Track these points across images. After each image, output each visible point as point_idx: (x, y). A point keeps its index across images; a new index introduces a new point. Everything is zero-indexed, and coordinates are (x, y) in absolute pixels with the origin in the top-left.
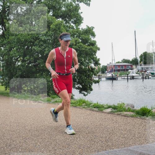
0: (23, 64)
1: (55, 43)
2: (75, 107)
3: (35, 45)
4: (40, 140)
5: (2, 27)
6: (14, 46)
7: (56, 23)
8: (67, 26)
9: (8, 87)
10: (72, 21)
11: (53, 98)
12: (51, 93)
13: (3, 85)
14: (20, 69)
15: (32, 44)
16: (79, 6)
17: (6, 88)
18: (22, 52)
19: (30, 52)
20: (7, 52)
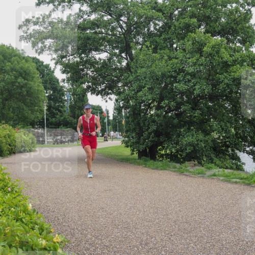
0: (159, 112)
1: (211, 78)
2: (249, 184)
3: (178, 81)
4: (194, 239)
5: (126, 55)
6: (145, 84)
7: (213, 43)
8: (230, 48)
9: (135, 150)
10: (238, 39)
11: (209, 168)
12: (205, 159)
13: (127, 147)
14: (154, 121)
15: (172, 79)
16: (251, 13)
17: (133, 151)
18: (157, 93)
19: (169, 93)
20: (133, 94)
